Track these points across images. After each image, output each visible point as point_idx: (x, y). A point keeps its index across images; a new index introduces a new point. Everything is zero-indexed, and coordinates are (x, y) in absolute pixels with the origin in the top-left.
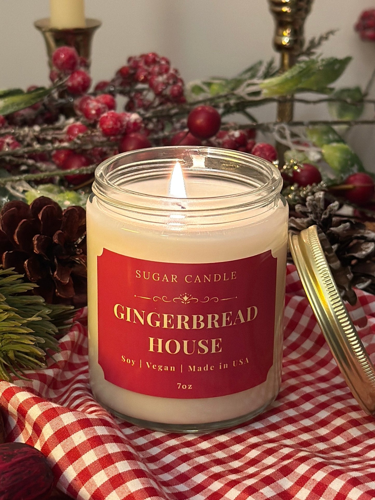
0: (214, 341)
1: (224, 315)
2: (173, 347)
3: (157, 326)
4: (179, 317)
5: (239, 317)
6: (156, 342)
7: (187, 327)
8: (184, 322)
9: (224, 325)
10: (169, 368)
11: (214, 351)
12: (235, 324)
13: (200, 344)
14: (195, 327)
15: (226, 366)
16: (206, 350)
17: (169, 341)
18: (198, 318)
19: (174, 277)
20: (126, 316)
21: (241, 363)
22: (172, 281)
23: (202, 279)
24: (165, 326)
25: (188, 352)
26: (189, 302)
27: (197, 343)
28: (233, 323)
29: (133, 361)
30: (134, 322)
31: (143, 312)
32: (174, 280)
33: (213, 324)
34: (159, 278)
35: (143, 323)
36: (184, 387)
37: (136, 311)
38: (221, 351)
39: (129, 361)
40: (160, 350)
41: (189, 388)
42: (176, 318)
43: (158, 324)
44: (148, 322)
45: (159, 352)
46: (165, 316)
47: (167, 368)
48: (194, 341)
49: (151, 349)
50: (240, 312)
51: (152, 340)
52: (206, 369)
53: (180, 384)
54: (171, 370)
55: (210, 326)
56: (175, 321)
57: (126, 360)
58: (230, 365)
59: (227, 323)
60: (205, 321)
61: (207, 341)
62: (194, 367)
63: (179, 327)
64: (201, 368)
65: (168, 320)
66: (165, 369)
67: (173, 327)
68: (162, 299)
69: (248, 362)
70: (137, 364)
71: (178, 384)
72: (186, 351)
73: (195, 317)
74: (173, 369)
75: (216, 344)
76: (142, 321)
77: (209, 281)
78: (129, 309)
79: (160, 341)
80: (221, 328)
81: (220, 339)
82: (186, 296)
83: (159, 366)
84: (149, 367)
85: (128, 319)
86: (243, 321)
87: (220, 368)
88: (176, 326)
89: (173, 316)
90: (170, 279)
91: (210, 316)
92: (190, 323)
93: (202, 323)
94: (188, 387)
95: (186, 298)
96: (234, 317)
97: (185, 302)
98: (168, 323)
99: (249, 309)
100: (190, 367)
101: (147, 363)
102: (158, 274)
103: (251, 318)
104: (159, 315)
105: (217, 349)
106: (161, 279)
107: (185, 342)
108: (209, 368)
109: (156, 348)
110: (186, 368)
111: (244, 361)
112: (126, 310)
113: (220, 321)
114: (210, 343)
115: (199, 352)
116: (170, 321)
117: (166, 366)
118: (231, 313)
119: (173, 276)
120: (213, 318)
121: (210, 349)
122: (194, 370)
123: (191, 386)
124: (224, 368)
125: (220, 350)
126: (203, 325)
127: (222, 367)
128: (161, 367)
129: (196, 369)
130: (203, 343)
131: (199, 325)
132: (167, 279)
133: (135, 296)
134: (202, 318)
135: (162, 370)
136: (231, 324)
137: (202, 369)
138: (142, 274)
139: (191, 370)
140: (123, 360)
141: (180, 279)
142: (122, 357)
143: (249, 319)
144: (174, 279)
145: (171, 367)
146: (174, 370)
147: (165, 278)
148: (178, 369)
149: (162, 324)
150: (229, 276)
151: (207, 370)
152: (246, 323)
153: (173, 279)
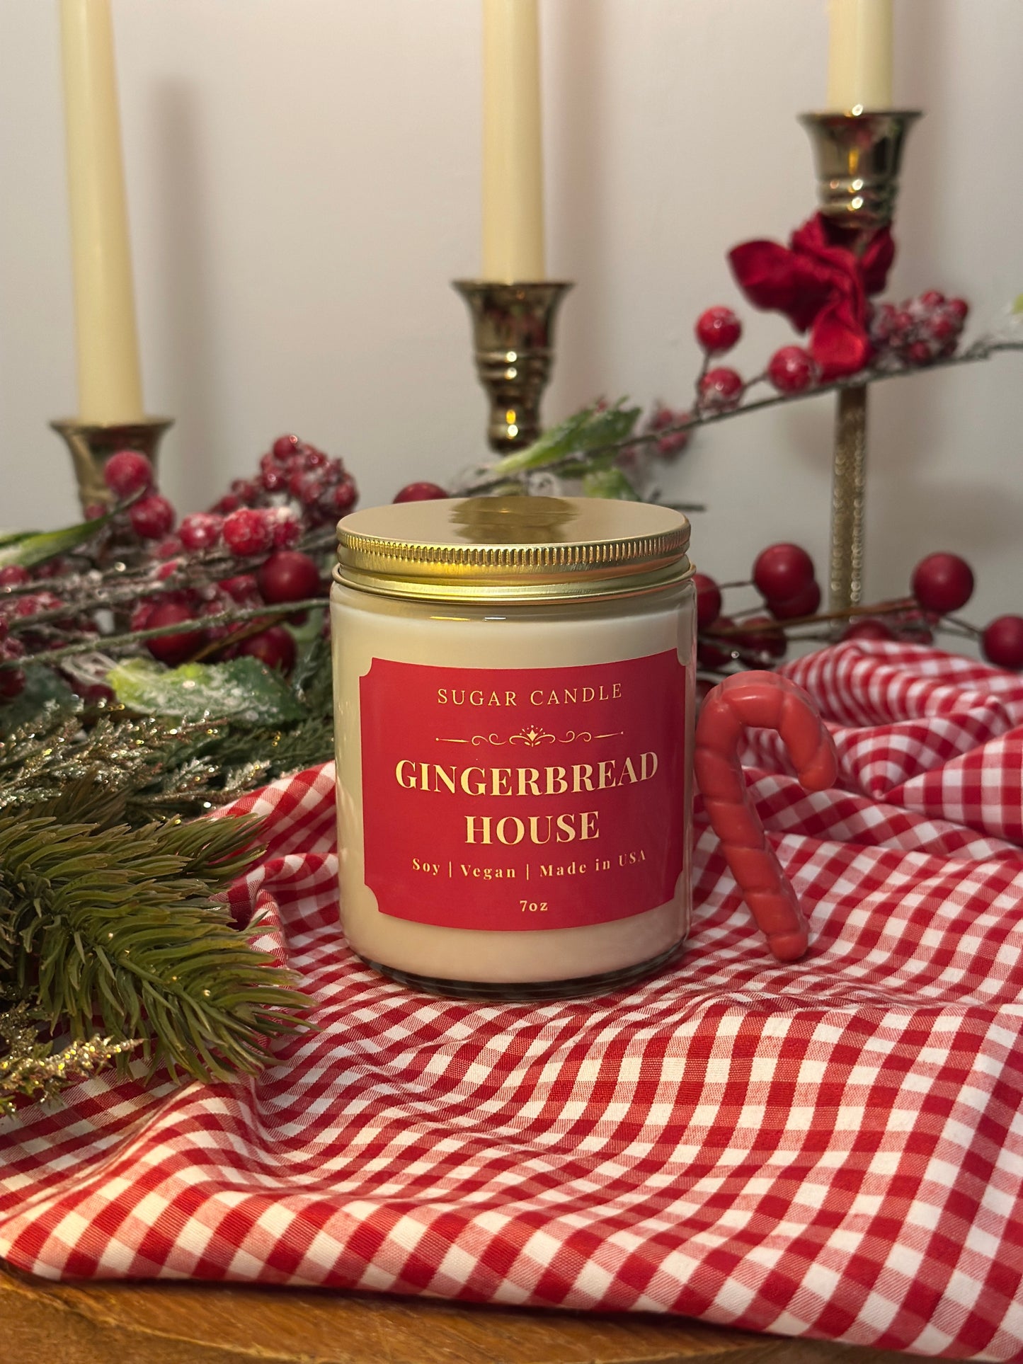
0: (585, 816)
1: (602, 765)
2: (510, 830)
3: (480, 792)
4: (522, 772)
5: (627, 771)
6: (478, 825)
7: (535, 791)
8: (530, 782)
9: (602, 785)
10: (505, 873)
11: (585, 836)
12: (620, 784)
13: (560, 822)
14: (550, 790)
15: (607, 865)
16: (572, 833)
17: (504, 820)
18: (556, 773)
19: (511, 696)
20: (419, 782)
21: (632, 860)
22: (507, 704)
23: (561, 697)
24: (496, 792)
25: (539, 840)
26: (538, 743)
27: (554, 821)
28: (617, 783)
29: (435, 866)
30: (437, 790)
31: (454, 768)
32: (510, 702)
33: (582, 783)
34: (482, 700)
35: (453, 791)
36: (533, 907)
37: (439, 769)
38: (597, 836)
39: (427, 867)
40: (487, 840)
41: (542, 909)
42: (516, 774)
43: (482, 788)
44: (463, 787)
45: (484, 842)
46: (496, 772)
47: (500, 874)
48: (549, 818)
49: (471, 839)
50: (628, 762)
51: (470, 820)
52: (571, 871)
53: (526, 902)
54: (509, 876)
55: (577, 788)
56: (514, 781)
57: (421, 866)
58: (614, 863)
59: (608, 781)
60: (569, 778)
61: (572, 817)
62: (550, 867)
63: (522, 792)
64: (562, 869)
65: (501, 779)
66: (497, 875)
67: (510, 793)
68: (488, 739)
69: (644, 858)
70: (443, 870)
71: (521, 902)
72: (535, 839)
73: (550, 771)
74: (511, 873)
75: (589, 823)
76: (451, 786)
77: (575, 701)
78: (425, 767)
79: (486, 821)
80: (597, 792)
81: (596, 813)
82: (532, 732)
83: (485, 871)
84: (466, 874)
85: (425, 787)
86: (634, 779)
87: (597, 869)
88: (516, 790)
89: (509, 771)
90: (502, 700)
91: (577, 769)
92: (542, 782)
93: (562, 781)
94: (539, 907)
95: (532, 735)
96: (618, 772)
97: (530, 742)
98: (501, 785)
99: (644, 757)
100: (543, 867)
101: (463, 866)
102: (481, 693)
103: (648, 773)
104: (483, 772)
105: (591, 833)
106: (486, 702)
107: (534, 821)
108: (577, 869)
109: (478, 835)
110: (536, 871)
111: (638, 856)
112: (419, 769)
113: (595, 778)
114: (579, 819)
115: (558, 839)
116: (504, 782)
117: (498, 869)
118: (613, 762)
119: (508, 693)
120: (583, 772)
121: (578, 833)
122: (551, 874)
123: (545, 904)
124: (604, 868)
125: (595, 834)
126: (564, 786)
127: (601, 866)
128: (489, 871)
129: (555, 871)
130: (566, 821)
131: (557, 786)
132: (497, 700)
133: (437, 739)
134: (562, 772)
135: (490, 877)
136: (614, 785)
137: (565, 871)
138: (449, 695)
139: (545, 873)
140: (416, 867)
141: (522, 699)
142: (414, 861)
143: (644, 777)
144: (510, 699)
145: (509, 871)
146: (513, 876)
147: (494, 699)
148: (521, 873)
149: (489, 788)
150: (608, 691)
151: (574, 872)
152: (640, 783)
153: (508, 699)
